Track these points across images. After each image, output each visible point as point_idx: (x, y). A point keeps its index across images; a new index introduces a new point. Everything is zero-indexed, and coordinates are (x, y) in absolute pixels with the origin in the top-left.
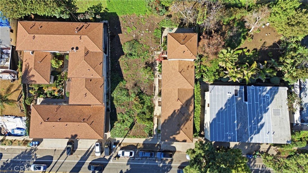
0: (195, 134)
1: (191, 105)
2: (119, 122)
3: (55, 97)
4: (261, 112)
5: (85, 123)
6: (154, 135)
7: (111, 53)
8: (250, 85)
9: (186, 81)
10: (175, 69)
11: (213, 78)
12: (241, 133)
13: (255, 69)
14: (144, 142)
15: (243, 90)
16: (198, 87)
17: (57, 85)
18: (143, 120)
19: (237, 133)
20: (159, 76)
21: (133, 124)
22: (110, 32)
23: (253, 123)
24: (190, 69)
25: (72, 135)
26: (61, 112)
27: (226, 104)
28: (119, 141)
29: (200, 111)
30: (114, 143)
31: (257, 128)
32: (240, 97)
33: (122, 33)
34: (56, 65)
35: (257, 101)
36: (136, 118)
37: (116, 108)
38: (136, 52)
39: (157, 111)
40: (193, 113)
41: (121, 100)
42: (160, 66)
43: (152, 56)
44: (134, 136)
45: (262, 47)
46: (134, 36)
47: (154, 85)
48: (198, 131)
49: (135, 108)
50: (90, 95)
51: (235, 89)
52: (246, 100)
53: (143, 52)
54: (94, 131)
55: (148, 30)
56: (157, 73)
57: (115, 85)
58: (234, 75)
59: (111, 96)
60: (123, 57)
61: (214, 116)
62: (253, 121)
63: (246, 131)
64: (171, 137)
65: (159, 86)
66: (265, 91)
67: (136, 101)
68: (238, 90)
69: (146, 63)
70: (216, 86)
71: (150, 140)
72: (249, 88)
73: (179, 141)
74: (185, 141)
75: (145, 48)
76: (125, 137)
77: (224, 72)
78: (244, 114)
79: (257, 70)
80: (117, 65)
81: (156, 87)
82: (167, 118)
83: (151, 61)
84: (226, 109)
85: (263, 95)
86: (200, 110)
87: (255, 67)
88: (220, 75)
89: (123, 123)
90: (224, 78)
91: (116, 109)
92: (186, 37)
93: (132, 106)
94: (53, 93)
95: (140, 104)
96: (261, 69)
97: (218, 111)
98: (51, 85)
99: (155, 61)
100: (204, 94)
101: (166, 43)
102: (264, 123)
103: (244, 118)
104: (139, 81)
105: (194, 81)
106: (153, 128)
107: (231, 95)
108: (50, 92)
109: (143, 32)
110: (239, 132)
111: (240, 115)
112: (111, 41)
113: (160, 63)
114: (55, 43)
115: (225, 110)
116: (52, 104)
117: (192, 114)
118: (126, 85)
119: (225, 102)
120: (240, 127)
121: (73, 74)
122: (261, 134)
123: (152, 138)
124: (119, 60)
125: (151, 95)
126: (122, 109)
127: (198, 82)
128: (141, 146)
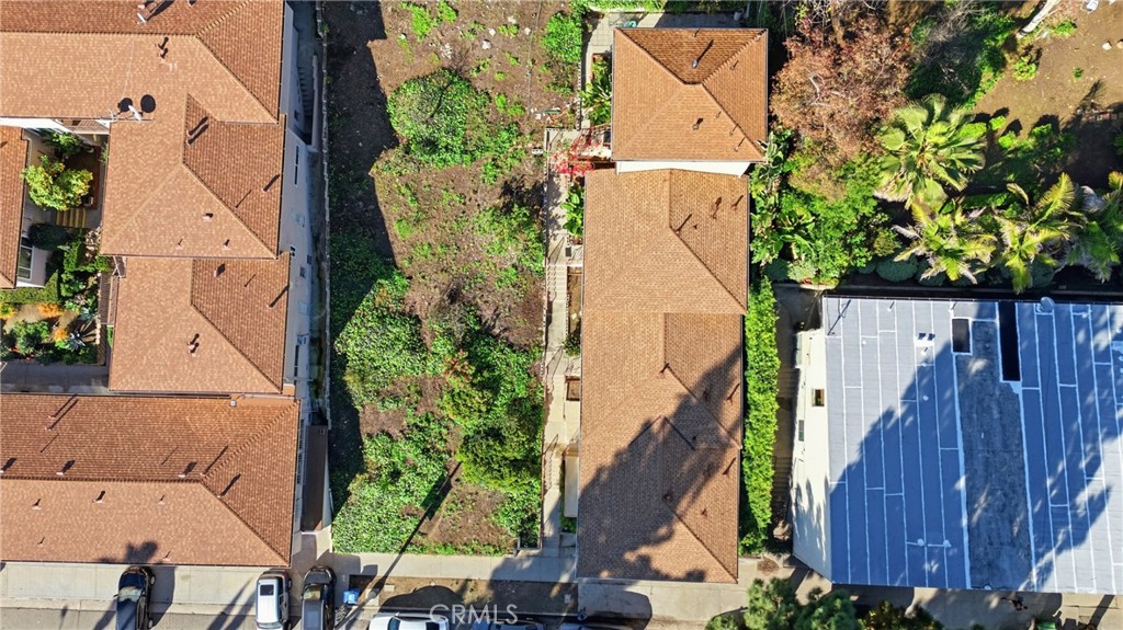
0: (747, 541)
1: (730, 398)
2: (370, 480)
3: (57, 355)
4: (1090, 435)
5: (199, 487)
6: (544, 539)
7: (331, 136)
8: (1032, 295)
9: (708, 274)
10: (648, 216)
11: (843, 260)
12: (991, 544)
13: (1062, 216)
14: (496, 571)
15: (997, 322)
16: (762, 307)
17: (64, 293)
18: (490, 469)
19: (969, 542)
20: (568, 252)
21: (441, 489)
22: (326, 30)
23: (1052, 489)
24: (723, 213)
25: (130, 548)
26: (77, 428)
27: (910, 393)
28: (376, 566)
29: (772, 428)
30: (353, 577)
31: (1075, 515)
32: (978, 356)
33: (384, 37)
34: (51, 194)
35: (1067, 378)
36: (458, 458)
37: (358, 407)
38: (454, 133)
39: (562, 423)
40: (739, 435)
41: (382, 369)
42: (576, 199)
43: (534, 153)
44: (445, 545)
45: (1084, 107)
46: (447, 51)
47: (545, 298)
48: (762, 525)
49: (449, 412)
50: (215, 345)
51: (953, 317)
52: (1012, 372)
53: (493, 134)
54: (243, 525)
55: (514, 22)
56: (559, 238)
57: (352, 295)
58: (952, 243)
59: (333, 352)
60: (393, 156)
61: (851, 455)
62: (1049, 482)
63: (1016, 529)
64: (630, 557)
65: (570, 304)
66: (1105, 326)
67: (457, 373)
68: (971, 320)
69: (507, 189)
70: (858, 303)
71: (526, 565)
72: (1028, 313)
73: (666, 578)
74: (697, 576)
75: (501, 111)
76: (403, 550)
77: (895, 231)
78: (1005, 446)
79: (1072, 218)
80: (360, 199)
81: (554, 306)
82: (608, 460)
83: (529, 175)
84: (911, 419)
85: (1096, 347)
86: (774, 420)
87: (1064, 201)
88: (876, 246)
89: (392, 484)
90: (896, 260)
91: (357, 412)
92: (710, 45)
93: (438, 401)
94: (44, 335)
95: (473, 392)
96: (1091, 217)
97: (869, 429)
98: (32, 296)
99: (551, 177)
100: (794, 341)
101: (606, 83)
102: (1108, 490)
103: (1004, 463)
104: (473, 275)
105: (744, 275)
106: (541, 505)
107: (934, 347)
108: (31, 331)
109: (492, 32)
110: (979, 536)
111: (980, 448)
112: (329, 74)
113: (575, 187)
114: (35, 75)
115: (907, 423)
116: (44, 389)
117: (733, 442)
118: (409, 294)
119: (904, 378)
120: (986, 510)
121: (128, 236)
122: (1095, 550)
123: (534, 556)
124: (374, 170)
125: (529, 349)
126: (387, 414)
127: (766, 282)
128: (482, 590)
